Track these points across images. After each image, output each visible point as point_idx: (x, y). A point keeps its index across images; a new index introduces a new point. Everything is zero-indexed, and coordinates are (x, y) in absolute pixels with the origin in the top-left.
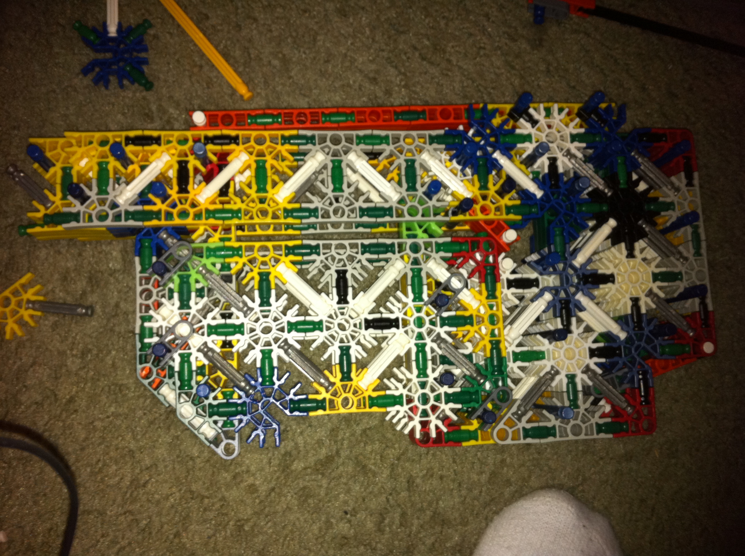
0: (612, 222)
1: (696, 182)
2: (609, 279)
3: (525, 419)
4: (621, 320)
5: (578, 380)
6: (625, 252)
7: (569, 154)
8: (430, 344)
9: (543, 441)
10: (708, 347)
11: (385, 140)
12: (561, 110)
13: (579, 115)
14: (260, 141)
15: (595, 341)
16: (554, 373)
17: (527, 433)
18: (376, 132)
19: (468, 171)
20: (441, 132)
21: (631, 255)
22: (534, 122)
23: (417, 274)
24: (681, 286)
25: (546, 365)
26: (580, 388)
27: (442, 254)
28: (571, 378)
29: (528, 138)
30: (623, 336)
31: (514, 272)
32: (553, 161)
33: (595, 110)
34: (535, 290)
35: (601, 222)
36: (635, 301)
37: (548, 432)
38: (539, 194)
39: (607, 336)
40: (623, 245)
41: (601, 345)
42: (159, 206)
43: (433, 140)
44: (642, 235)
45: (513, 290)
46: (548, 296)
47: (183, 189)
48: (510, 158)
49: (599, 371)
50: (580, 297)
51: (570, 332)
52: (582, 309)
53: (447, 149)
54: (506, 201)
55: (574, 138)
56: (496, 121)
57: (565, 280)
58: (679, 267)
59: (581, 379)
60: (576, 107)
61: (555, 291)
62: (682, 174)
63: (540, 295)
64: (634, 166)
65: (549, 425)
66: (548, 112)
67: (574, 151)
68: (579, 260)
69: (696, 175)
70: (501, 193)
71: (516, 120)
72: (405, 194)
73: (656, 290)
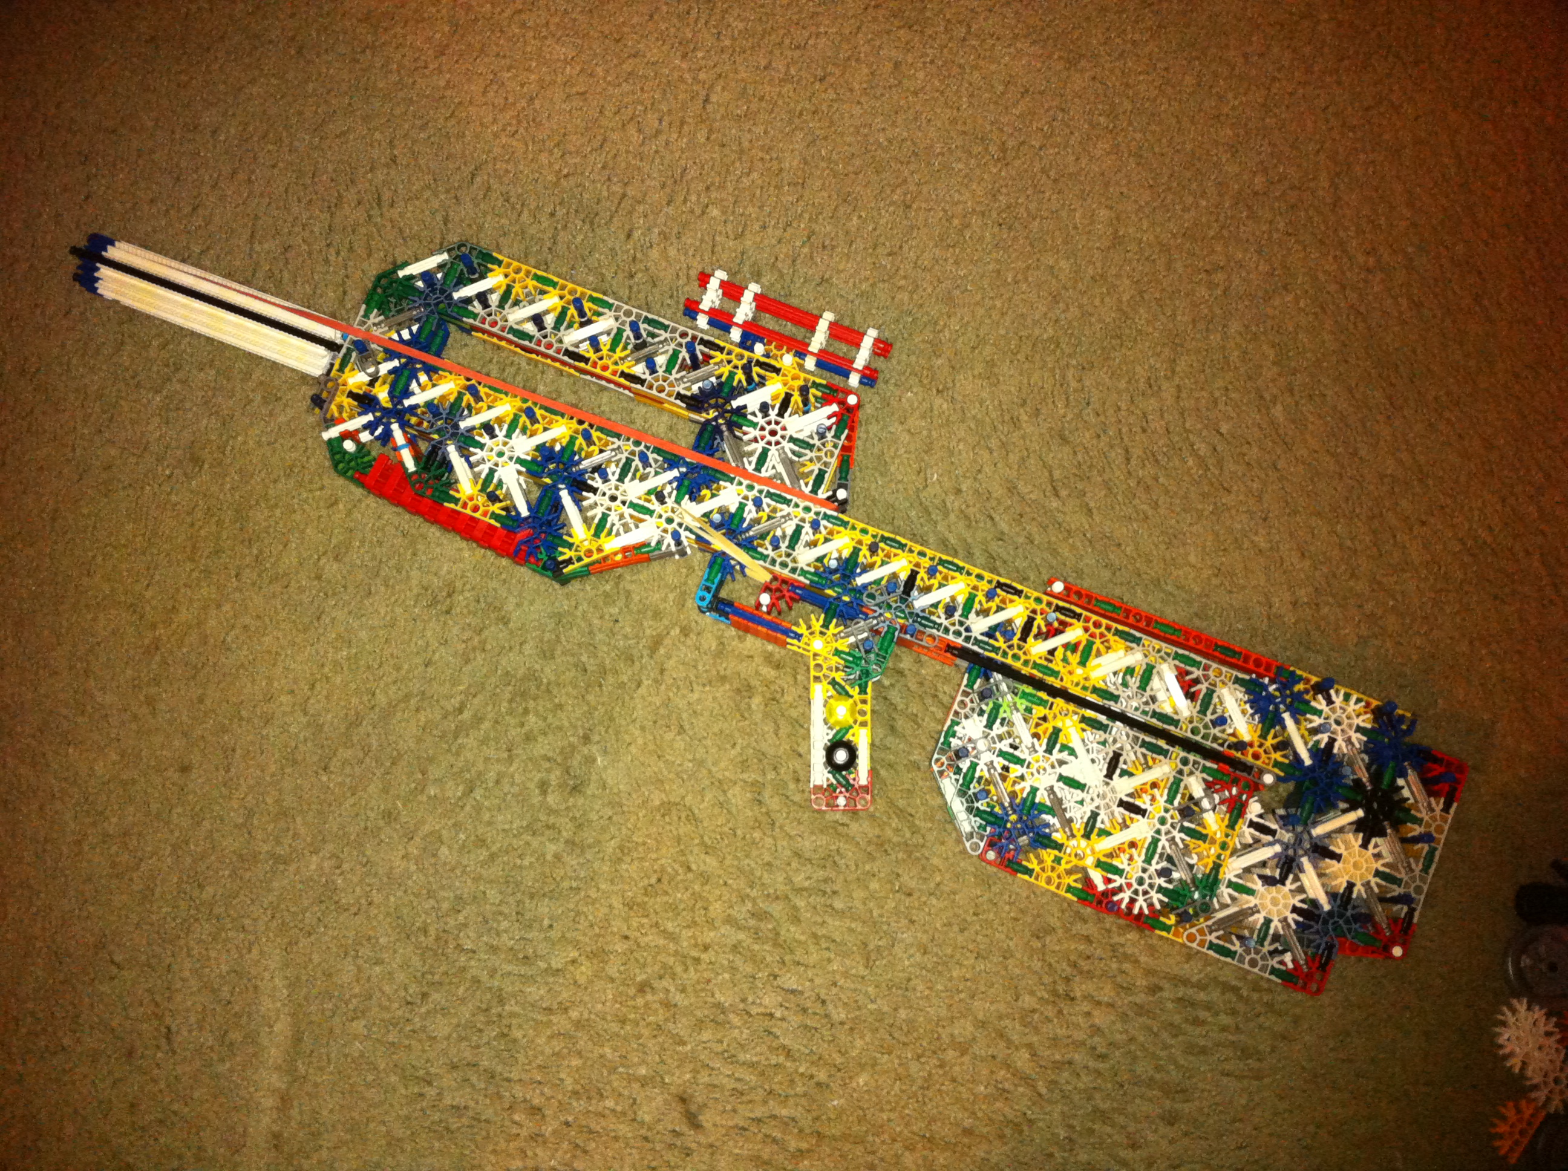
0: (1360, 813)
1: (1452, 810)
2: (1337, 857)
3: (1215, 934)
4: (1332, 896)
5: (1272, 925)
6: (1360, 842)
7: (1349, 741)
8: (1163, 842)
9: (1222, 958)
10: (1397, 951)
11: (1196, 664)
12: (1358, 701)
13: (1373, 712)
14: (1097, 625)
15: (1302, 901)
16: (1254, 911)
17: (1212, 946)
18: (1193, 655)
19: (1257, 717)
20: (1247, 677)
21: (1365, 845)
22: (1330, 702)
23: (1177, 782)
24: (1397, 891)
25: (1251, 901)
26: (1271, 931)
27: (1205, 776)
28: (1268, 922)
29: (1318, 713)
30: (1327, 907)
31: (1261, 816)
32: (1332, 741)
33: (1390, 715)
34: (1270, 838)
35: (1353, 808)
36: (1351, 886)
37: (1230, 954)
38: (1308, 762)
39: (1314, 903)
40: (1361, 835)
41: (1305, 906)
42: (1001, 643)
43: (1237, 681)
44: (1382, 834)
45: (1252, 830)
46: (1278, 848)
47: (1024, 638)
48: (1297, 722)
49: (1294, 926)
50: (1305, 860)
51: (1284, 884)
52: (1302, 870)
53: (1247, 692)
54: (1277, 756)
55: (1359, 729)
56: (1300, 687)
57: (1299, 841)
58: (1402, 875)
59: (1276, 925)
60: (1375, 703)
61: (1286, 846)
62: (1442, 800)
63: (1270, 844)
64: (1403, 775)
65: (1233, 948)
66: (1347, 697)
67: (1354, 740)
68: (1318, 831)
69: (1455, 805)
70: (1276, 748)
71: (1315, 694)
72: (1195, 714)
73: (1373, 884)
